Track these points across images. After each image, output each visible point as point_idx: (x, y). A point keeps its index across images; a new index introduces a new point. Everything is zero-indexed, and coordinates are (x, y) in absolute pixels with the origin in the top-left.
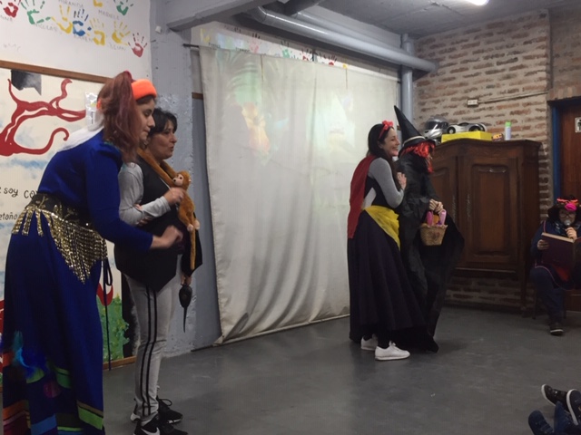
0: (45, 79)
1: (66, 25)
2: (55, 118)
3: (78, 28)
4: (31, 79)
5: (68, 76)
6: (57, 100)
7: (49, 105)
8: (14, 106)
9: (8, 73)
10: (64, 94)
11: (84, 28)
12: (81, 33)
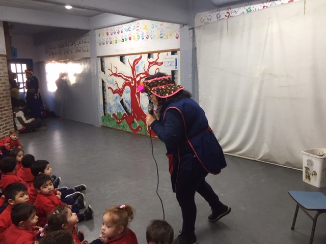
0: (154, 54)
1: (158, 36)
2: (156, 65)
3: (161, 36)
4: (151, 56)
5: (159, 52)
6: (157, 60)
7: (155, 62)
8: (148, 64)
9: (147, 55)
10: (158, 58)
11: (163, 35)
12: (162, 37)
